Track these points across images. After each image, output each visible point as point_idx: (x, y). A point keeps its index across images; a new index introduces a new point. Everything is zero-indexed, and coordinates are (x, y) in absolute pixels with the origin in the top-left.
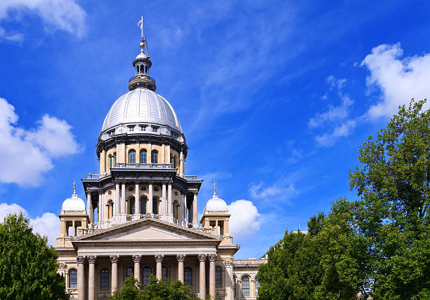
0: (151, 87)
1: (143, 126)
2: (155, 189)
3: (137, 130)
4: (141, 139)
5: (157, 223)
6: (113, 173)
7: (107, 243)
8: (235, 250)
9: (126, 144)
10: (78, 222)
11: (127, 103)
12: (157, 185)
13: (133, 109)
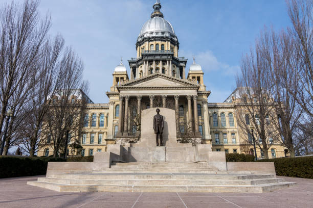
0: (161, 16)
1: (157, 33)
2: (163, 64)
3: (154, 35)
4: (156, 39)
5: (163, 76)
6: (142, 55)
7: (135, 88)
8: (208, 94)
9: (149, 42)
10: (122, 78)
11: (150, 23)
12: (164, 62)
13: (152, 25)
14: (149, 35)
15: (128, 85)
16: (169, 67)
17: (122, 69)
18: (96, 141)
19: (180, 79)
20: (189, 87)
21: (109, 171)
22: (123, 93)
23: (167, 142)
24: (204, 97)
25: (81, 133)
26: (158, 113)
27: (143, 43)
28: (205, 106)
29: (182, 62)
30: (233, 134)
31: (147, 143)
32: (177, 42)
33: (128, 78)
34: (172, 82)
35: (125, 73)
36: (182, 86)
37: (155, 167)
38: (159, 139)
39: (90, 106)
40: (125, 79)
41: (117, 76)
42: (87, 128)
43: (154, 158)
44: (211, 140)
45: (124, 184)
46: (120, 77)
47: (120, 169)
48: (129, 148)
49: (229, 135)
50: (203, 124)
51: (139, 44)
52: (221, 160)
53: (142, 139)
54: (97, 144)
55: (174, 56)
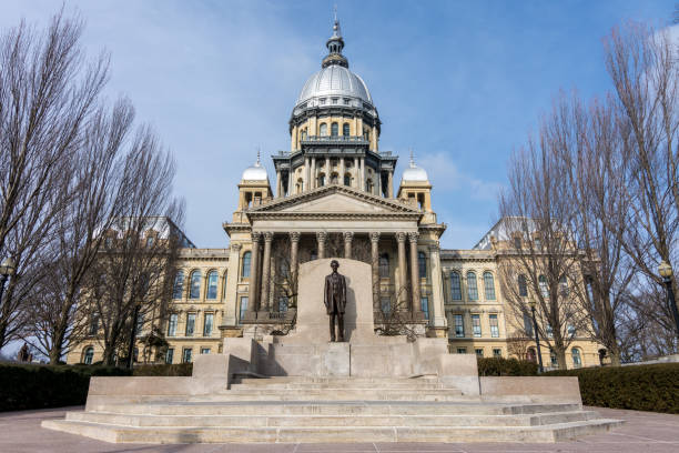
0: (344, 64)
1: (335, 99)
2: (348, 166)
3: (329, 103)
4: (332, 112)
5: (346, 191)
6: (303, 146)
7: (286, 215)
8: (441, 231)
9: (318, 118)
10: (259, 194)
11: (320, 78)
12: (349, 161)
13: (325, 83)
14: (317, 104)
15: (270, 208)
16: (359, 172)
17: (257, 175)
18: (198, 332)
19: (381, 197)
20: (400, 215)
21: (227, 396)
22: (261, 226)
23: (353, 333)
24: (433, 237)
25: (167, 313)
26: (335, 271)
27: (306, 120)
28: (435, 257)
29: (387, 161)
30: (493, 316)
31: (310, 336)
32: (377, 119)
33: (270, 194)
34: (365, 204)
35: (266, 183)
36: (387, 212)
37: (326, 386)
38: (336, 327)
39: (187, 252)
40: (265, 195)
41: (248, 190)
42: (181, 302)
43: (326, 368)
44: (447, 330)
45: (260, 424)
46: (253, 190)
47: (251, 393)
48: (270, 345)
49: (485, 318)
50: (430, 294)
51: (296, 121)
52: (468, 373)
53: (300, 327)
54: (201, 336)
55: (370, 148)
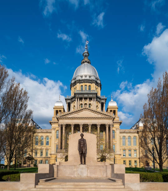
0: (89, 62)
1: (86, 76)
2: (90, 101)
3: (84, 78)
4: (85, 81)
5: (89, 109)
6: (75, 94)
7: (69, 118)
8: (120, 123)
9: (80, 83)
10: (60, 111)
12: (90, 99)
14: (79, 78)
15: (64, 115)
16: (94, 103)
17: (60, 104)
18: (44, 155)
19: (101, 112)
20: (107, 118)
22: (61, 122)
24: (118, 125)
26: (82, 138)
27: (76, 84)
28: (118, 132)
29: (103, 99)
30: (135, 150)
32: (100, 84)
33: (64, 111)
34: (95, 114)
35: (62, 107)
39: (39, 130)
40: (62, 111)
41: (57, 109)
46: (59, 110)
50: (116, 144)
51: (72, 85)
54: (45, 157)
55: (98, 95)
